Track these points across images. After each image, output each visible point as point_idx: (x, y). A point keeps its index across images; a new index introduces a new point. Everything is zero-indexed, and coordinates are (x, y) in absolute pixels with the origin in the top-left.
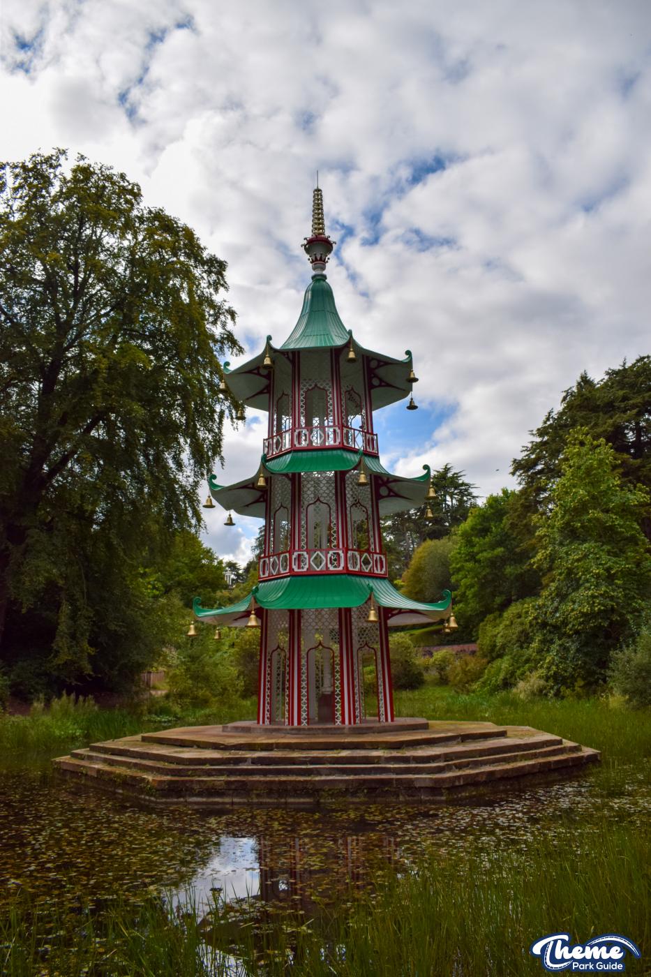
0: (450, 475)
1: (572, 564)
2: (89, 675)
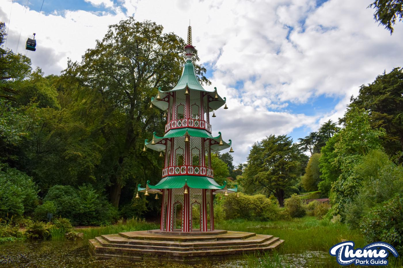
0: (331, 124)
1: (347, 164)
2: (146, 211)
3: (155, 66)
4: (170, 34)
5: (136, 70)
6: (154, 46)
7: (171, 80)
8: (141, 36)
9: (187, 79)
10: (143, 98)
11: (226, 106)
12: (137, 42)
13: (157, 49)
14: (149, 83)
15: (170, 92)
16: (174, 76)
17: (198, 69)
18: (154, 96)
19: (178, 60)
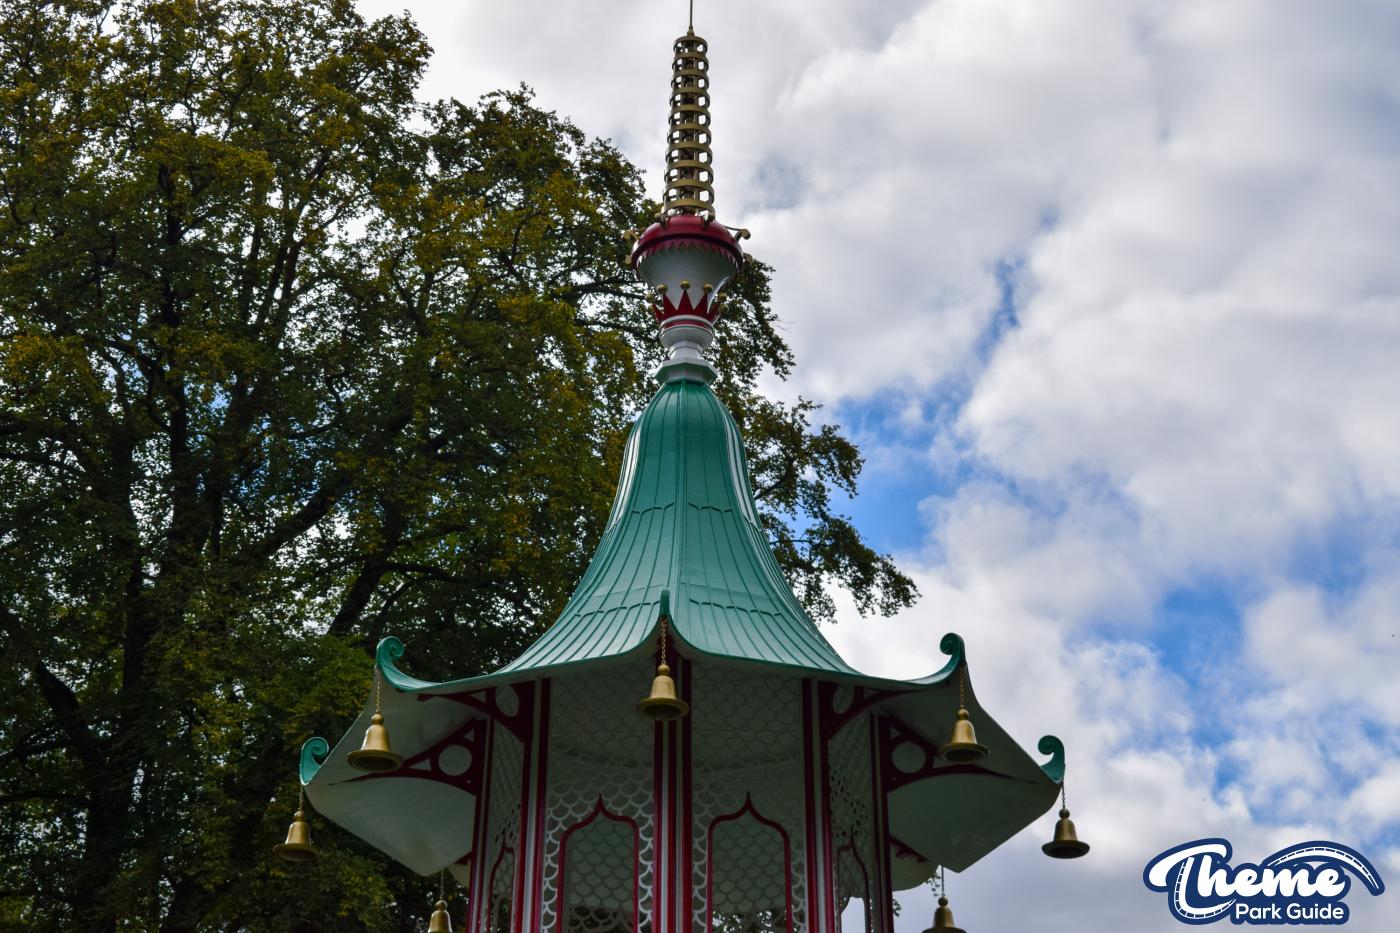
3: (347, 420)
4: (492, 111)
5: (153, 459)
6: (333, 228)
7: (502, 565)
8: (205, 128)
9: (665, 554)
10: (214, 748)
11: (1064, 824)
12: (168, 188)
13: (365, 253)
14: (281, 593)
15: (491, 691)
16: (540, 522)
17: (773, 449)
18: (335, 724)
19: (572, 358)
